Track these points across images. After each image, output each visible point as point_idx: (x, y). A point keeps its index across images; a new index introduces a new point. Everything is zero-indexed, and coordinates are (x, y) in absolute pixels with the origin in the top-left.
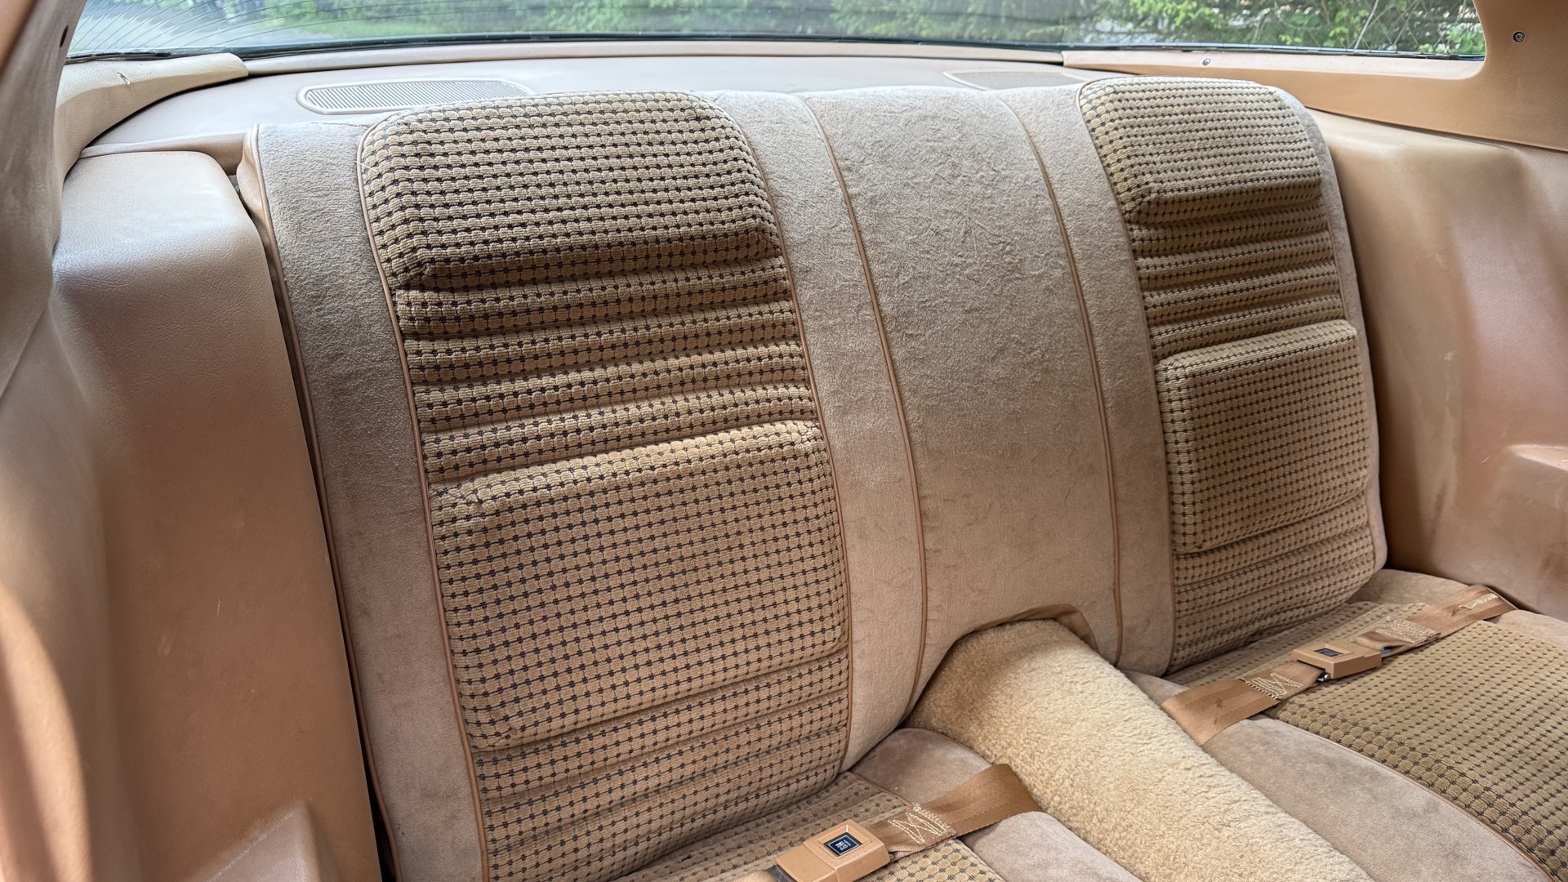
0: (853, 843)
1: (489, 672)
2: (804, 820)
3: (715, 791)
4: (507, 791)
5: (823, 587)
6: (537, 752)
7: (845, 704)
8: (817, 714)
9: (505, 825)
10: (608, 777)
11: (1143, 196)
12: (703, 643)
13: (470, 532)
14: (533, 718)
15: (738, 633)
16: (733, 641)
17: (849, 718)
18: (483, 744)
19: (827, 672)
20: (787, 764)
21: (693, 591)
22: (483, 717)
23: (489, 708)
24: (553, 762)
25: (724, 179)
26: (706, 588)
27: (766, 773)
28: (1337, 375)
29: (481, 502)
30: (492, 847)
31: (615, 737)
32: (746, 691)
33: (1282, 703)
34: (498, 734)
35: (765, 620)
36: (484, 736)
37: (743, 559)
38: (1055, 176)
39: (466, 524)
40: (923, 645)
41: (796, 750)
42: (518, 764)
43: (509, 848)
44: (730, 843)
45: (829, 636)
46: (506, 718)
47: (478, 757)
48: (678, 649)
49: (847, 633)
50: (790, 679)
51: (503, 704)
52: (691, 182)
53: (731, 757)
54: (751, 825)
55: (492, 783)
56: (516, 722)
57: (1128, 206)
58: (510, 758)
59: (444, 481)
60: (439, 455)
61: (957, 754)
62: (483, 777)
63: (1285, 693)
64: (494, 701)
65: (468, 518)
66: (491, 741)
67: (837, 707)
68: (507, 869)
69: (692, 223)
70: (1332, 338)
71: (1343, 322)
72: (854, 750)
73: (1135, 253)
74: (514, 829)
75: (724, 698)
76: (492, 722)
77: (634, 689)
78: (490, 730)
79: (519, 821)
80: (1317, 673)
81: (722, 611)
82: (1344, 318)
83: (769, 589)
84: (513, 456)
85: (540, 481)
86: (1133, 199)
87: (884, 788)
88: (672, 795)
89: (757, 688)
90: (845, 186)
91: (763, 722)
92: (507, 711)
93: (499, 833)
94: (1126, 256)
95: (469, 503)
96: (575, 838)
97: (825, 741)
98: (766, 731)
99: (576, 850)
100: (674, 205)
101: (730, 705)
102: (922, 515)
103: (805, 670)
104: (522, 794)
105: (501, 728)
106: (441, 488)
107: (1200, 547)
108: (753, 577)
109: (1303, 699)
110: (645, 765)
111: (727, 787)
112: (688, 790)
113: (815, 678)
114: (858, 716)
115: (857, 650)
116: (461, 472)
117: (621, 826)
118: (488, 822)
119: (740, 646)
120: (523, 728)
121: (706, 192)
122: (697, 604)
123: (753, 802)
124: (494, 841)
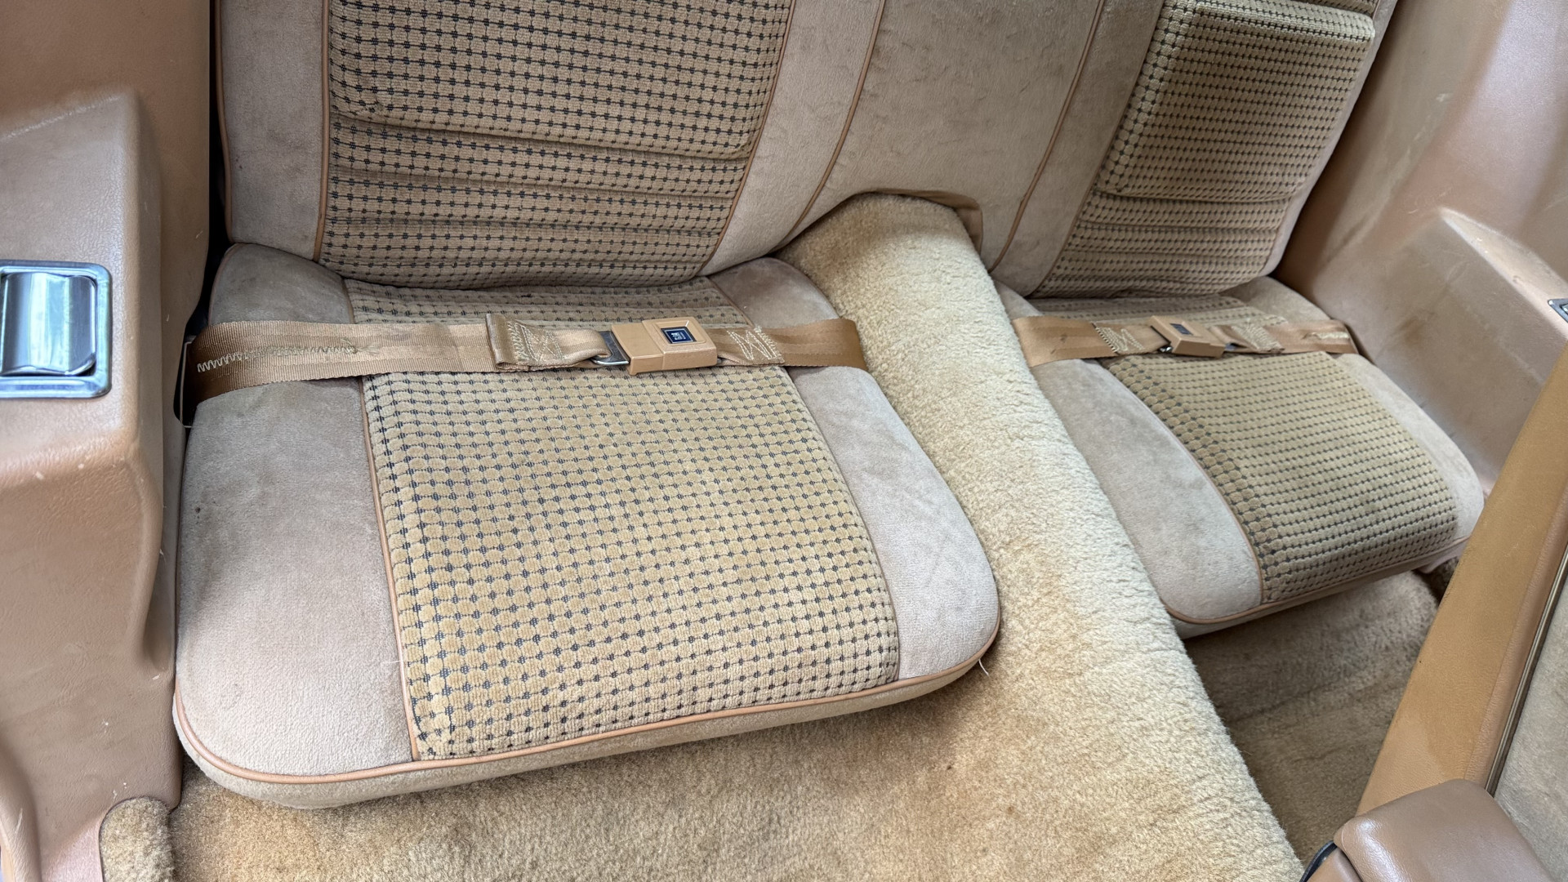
0: (687, 337)
1: (367, 33)
2: (650, 304)
3: (572, 246)
4: (360, 165)
5: (746, 86)
6: (399, 138)
7: (725, 213)
8: (695, 213)
9: (350, 197)
10: (468, 191)
12: (603, 94)
14: (403, 100)
15: (642, 99)
16: (634, 105)
17: (724, 229)
18: (344, 107)
19: (719, 176)
20: (651, 248)
21: (609, 33)
22: (351, 79)
23: (358, 72)
24: (413, 154)
26: (623, 35)
27: (628, 248)
28: (1332, 73)
30: (331, 213)
31: (485, 154)
32: (632, 163)
33: (1119, 357)
34: (362, 103)
35: (674, 97)
36: (347, 100)
37: (673, 20)
40: (821, 187)
41: (663, 238)
42: (377, 142)
43: (349, 221)
44: (573, 298)
45: (733, 140)
46: (375, 90)
47: (336, 119)
48: (575, 90)
49: (753, 144)
50: (680, 167)
51: (374, 74)
53: (598, 220)
54: (598, 290)
55: (345, 151)
56: (385, 98)
58: (369, 133)
61: (813, 297)
62: (337, 141)
63: (1126, 350)
64: (366, 66)
66: (354, 107)
67: (717, 213)
68: (342, 240)
70: (1349, 31)
71: (1369, 19)
72: (720, 259)
74: (357, 205)
75: (607, 160)
76: (359, 88)
77: (517, 113)
78: (355, 96)
79: (365, 198)
80: (1162, 342)
81: (633, 69)
82: (1371, 17)
83: (688, 65)
87: (734, 302)
88: (527, 233)
89: (644, 164)
91: (640, 200)
92: (377, 82)
93: (341, 203)
96: (419, 236)
97: (694, 240)
98: (639, 209)
99: (417, 248)
101: (612, 169)
102: (875, 50)
103: (697, 165)
104: (374, 174)
105: (368, 98)
107: (1120, 191)
108: (677, 45)
109: (1139, 361)
110: (509, 194)
111: (586, 246)
112: (546, 235)
113: (706, 176)
114: (733, 230)
115: (757, 165)
117: (470, 242)
118: (333, 188)
119: (640, 114)
120: (390, 107)
122: (609, 49)
123: (606, 270)
124: (335, 208)
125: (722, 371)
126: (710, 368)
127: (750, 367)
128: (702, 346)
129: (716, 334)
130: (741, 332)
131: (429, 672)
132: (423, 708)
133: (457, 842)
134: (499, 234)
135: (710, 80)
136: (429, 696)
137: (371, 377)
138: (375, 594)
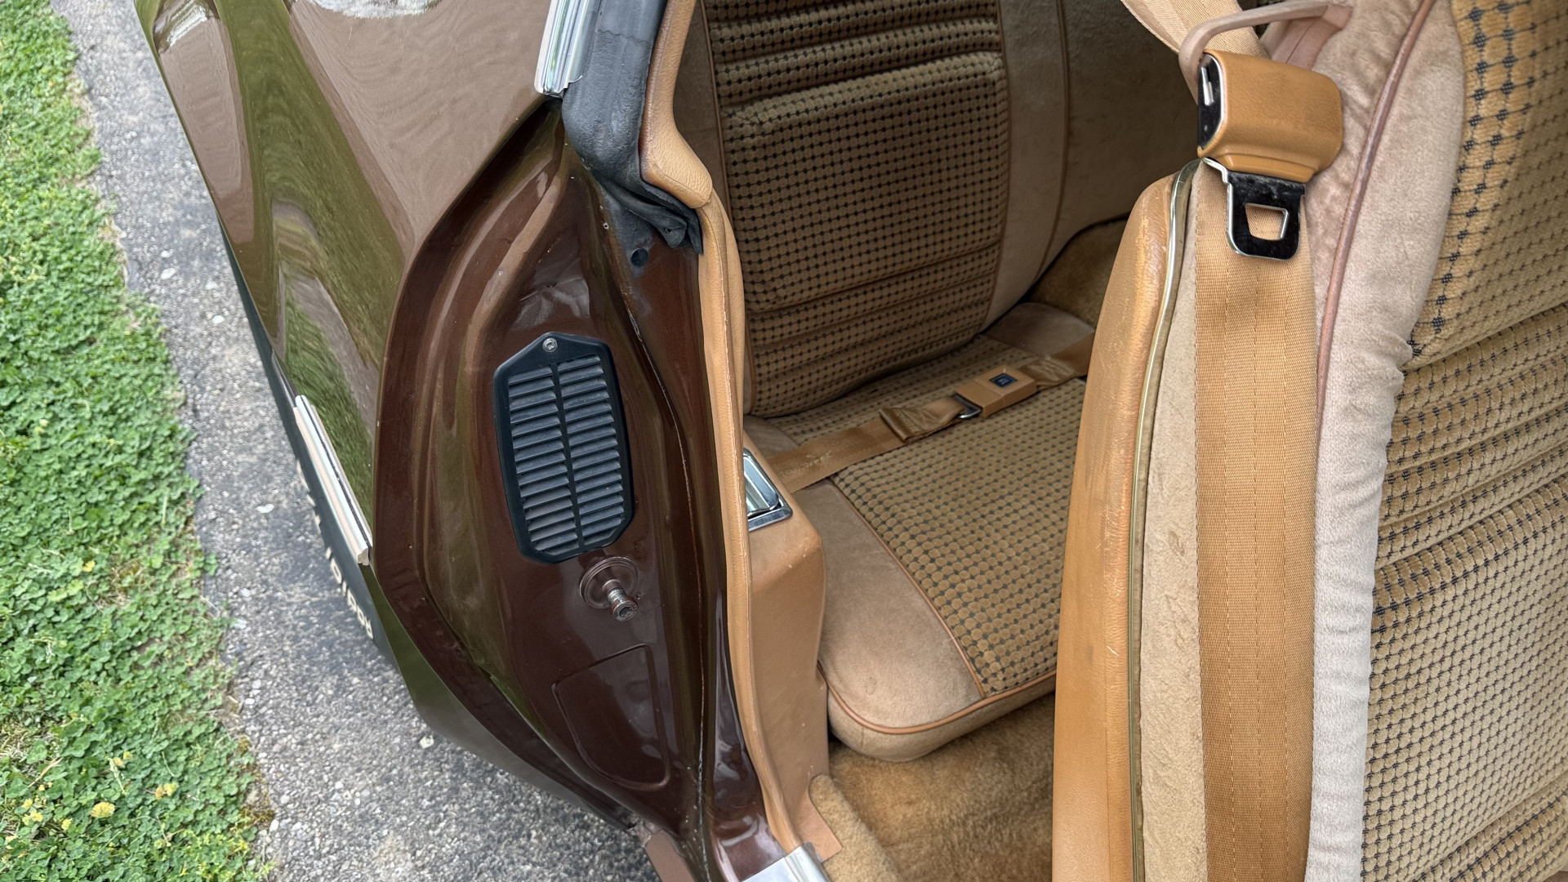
0: (1011, 380)
1: (764, 256)
2: (955, 367)
4: (769, 341)
5: (993, 194)
6: (789, 314)
7: (991, 284)
8: (972, 291)
9: (768, 364)
10: (833, 333)
12: (905, 237)
13: (754, 148)
14: (792, 289)
15: (930, 230)
16: (926, 236)
17: (992, 295)
19: (984, 260)
20: (948, 327)
21: (902, 196)
22: (758, 288)
23: (763, 282)
24: (799, 322)
26: (911, 194)
27: (933, 333)
29: (761, 123)
30: (758, 379)
31: (840, 305)
32: (928, 274)
34: (768, 301)
35: (950, 220)
36: (758, 302)
39: (751, 141)
40: (1052, 239)
41: (954, 317)
42: (777, 323)
43: (769, 380)
44: (904, 381)
45: (991, 232)
46: (775, 290)
47: (753, 316)
48: (889, 242)
49: (1004, 230)
50: (958, 265)
51: (773, 280)
54: (913, 370)
55: (760, 335)
56: (781, 292)
58: (772, 318)
59: (731, 105)
60: (729, 83)
61: (1070, 321)
62: (754, 331)
64: (767, 277)
65: (752, 136)
66: (762, 305)
67: (986, 286)
68: (767, 394)
72: (990, 317)
74: (773, 367)
75: (913, 279)
76: (765, 292)
77: (857, 270)
78: (763, 298)
79: (776, 362)
81: (921, 212)
83: (955, 196)
84: (780, 84)
85: (801, 106)
87: (1013, 344)
89: (936, 272)
91: (936, 297)
92: (776, 284)
93: (764, 370)
95: (753, 124)
96: (810, 375)
97: (974, 311)
98: (937, 303)
99: (810, 383)
102: (1069, 133)
103: (970, 259)
104: (777, 343)
105: (771, 296)
106: (730, 111)
110: (857, 325)
112: (882, 343)
113: (976, 264)
114: (999, 293)
115: (1007, 243)
116: (744, 98)
117: (838, 367)
118: (757, 362)
119: (931, 240)
120: (785, 297)
122: (904, 206)
123: (920, 354)
124: (760, 375)
125: (1041, 395)
126: (1032, 396)
127: (1058, 386)
128: (1023, 382)
129: (1024, 370)
130: (1037, 363)
131: (975, 639)
132: (980, 662)
133: (1003, 761)
134: (854, 354)
135: (971, 199)
136: (981, 654)
137: (836, 474)
138: (919, 603)
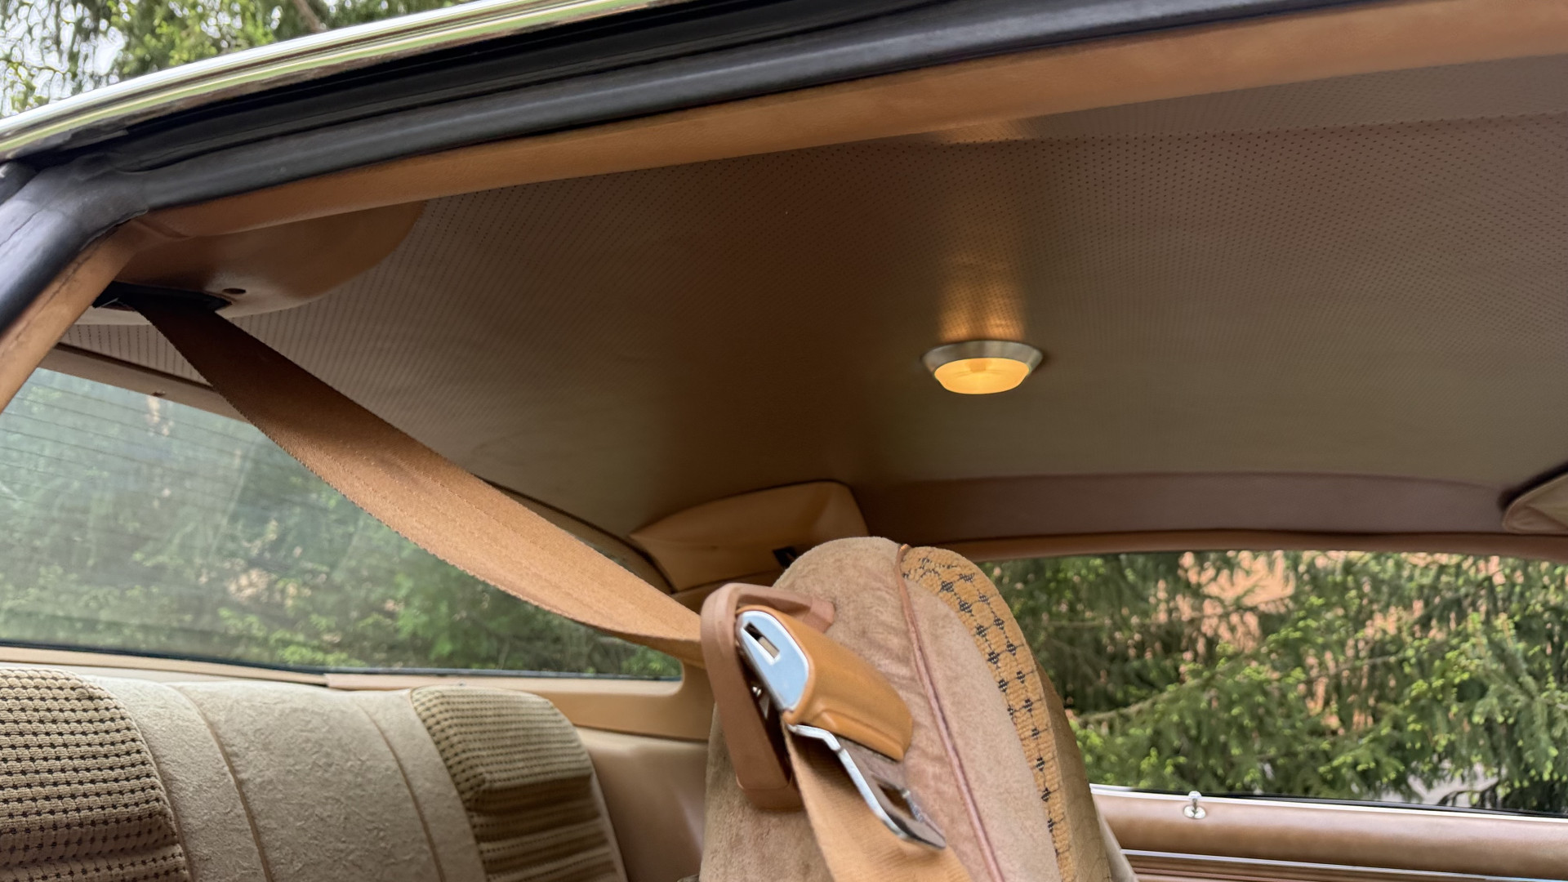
11: (479, 785)
25: (125, 760)
38: (409, 766)
52: (90, 762)
57: (468, 795)
69: (92, 807)
73: (479, 839)
86: (471, 788)
90: (234, 772)
94: (471, 841)
100: (73, 786)
121: (107, 773)
